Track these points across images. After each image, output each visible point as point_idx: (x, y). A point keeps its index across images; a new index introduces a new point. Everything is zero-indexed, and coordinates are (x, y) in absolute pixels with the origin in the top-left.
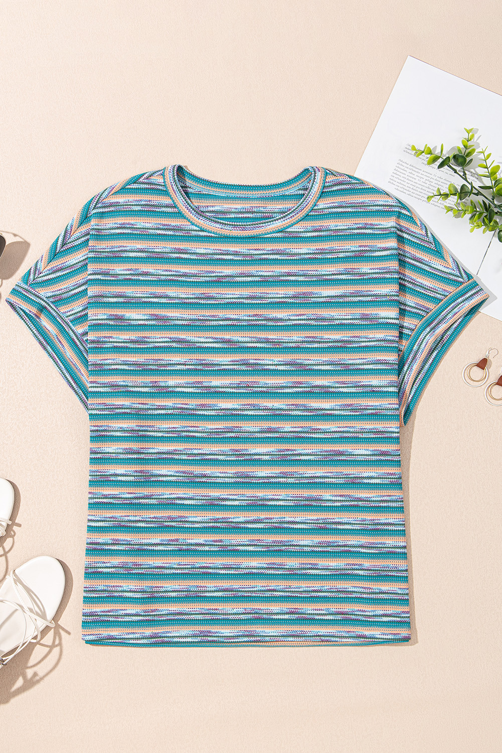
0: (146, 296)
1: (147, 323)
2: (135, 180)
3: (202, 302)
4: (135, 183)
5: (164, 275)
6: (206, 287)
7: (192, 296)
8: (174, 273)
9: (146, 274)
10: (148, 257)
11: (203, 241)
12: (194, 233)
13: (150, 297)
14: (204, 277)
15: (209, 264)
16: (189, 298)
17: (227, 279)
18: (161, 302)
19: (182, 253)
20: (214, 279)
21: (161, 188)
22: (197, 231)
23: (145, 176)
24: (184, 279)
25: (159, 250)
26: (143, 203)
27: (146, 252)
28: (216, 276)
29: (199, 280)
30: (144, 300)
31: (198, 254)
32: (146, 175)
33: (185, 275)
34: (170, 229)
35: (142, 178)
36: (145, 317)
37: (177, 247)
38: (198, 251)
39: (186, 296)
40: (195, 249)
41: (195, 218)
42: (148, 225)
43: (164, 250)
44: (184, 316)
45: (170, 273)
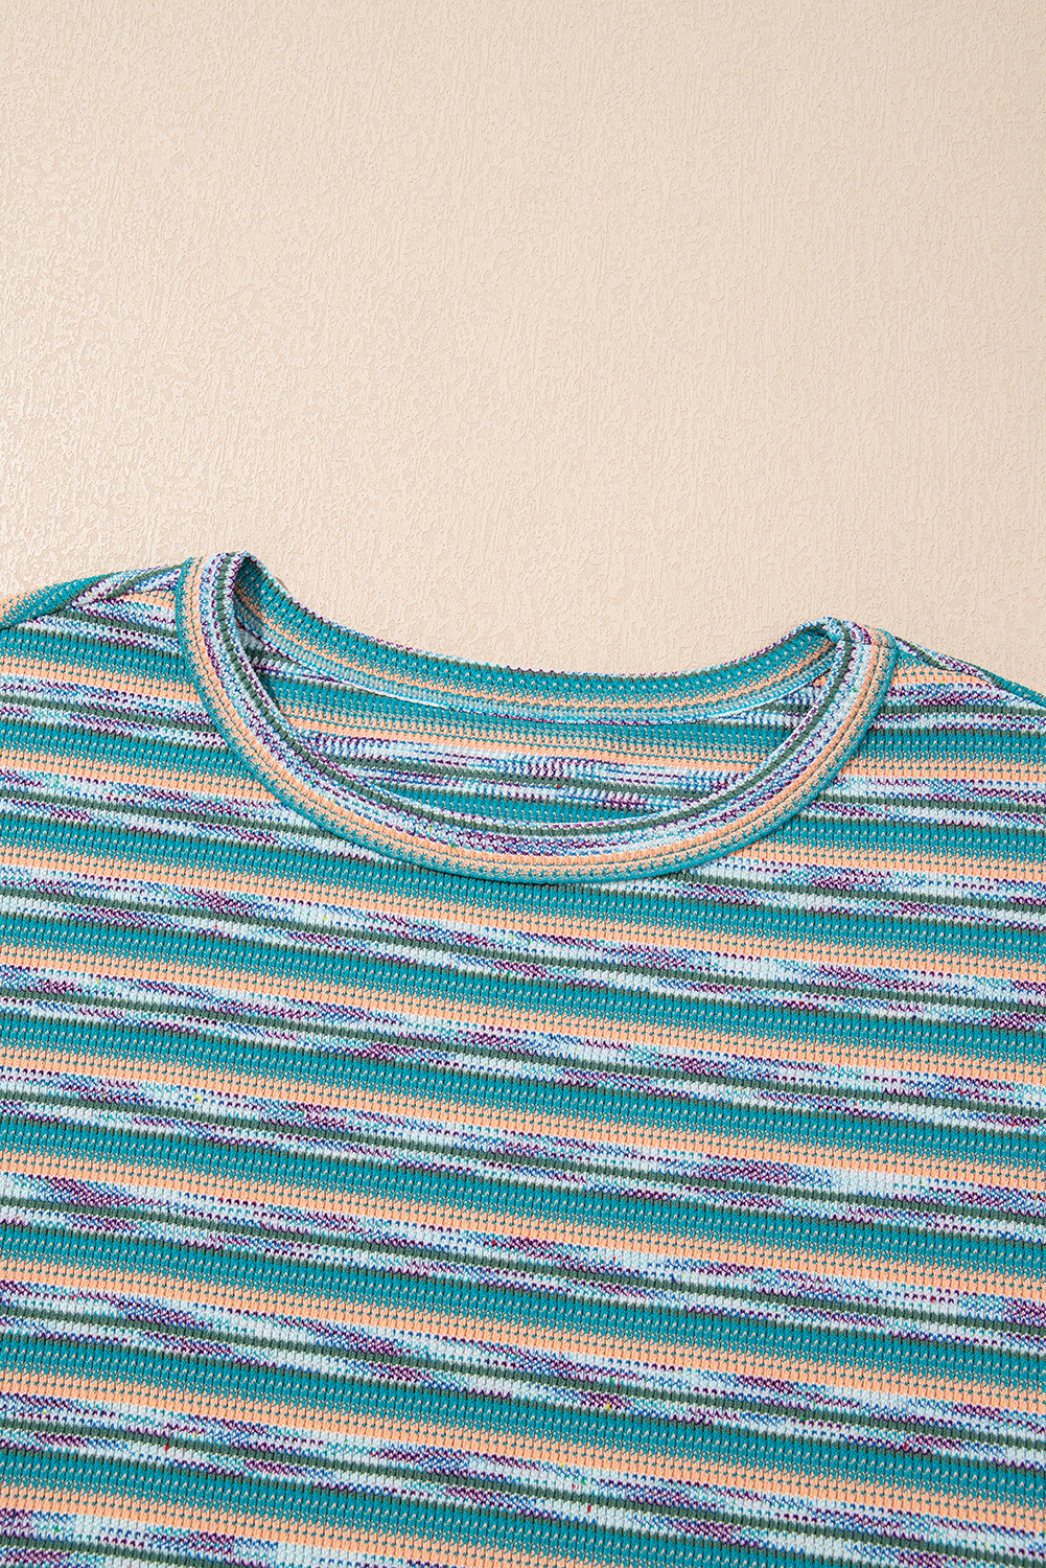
0: (44, 1090)
1: (28, 1217)
2: (60, 602)
3: (291, 1145)
4: (57, 612)
5: (137, 1006)
6: (318, 1077)
7: (248, 1114)
8: (183, 1000)
9: (59, 993)
10: (74, 923)
11: (321, 877)
12: (287, 839)
13: (64, 1101)
14: (316, 1030)
15: (342, 978)
16: (234, 1122)
17: (416, 1056)
18: (111, 1124)
19: (226, 917)
20: (358, 1045)
21: (160, 644)
22: (302, 831)
23: (102, 588)
24: (221, 1030)
25: (127, 897)
26: (81, 698)
27: (66, 898)
28: (365, 1035)
29: (292, 1044)
30: (31, 1109)
31: (299, 926)
32: (109, 583)
33: (230, 1013)
34: (180, 815)
35: (90, 597)
36: (25, 1193)
37: (209, 887)
38: (300, 914)
39: (223, 1111)
40: (289, 906)
41: (299, 779)
42: (88, 790)
43: (149, 897)
44: (199, 1203)
45: (166, 999)
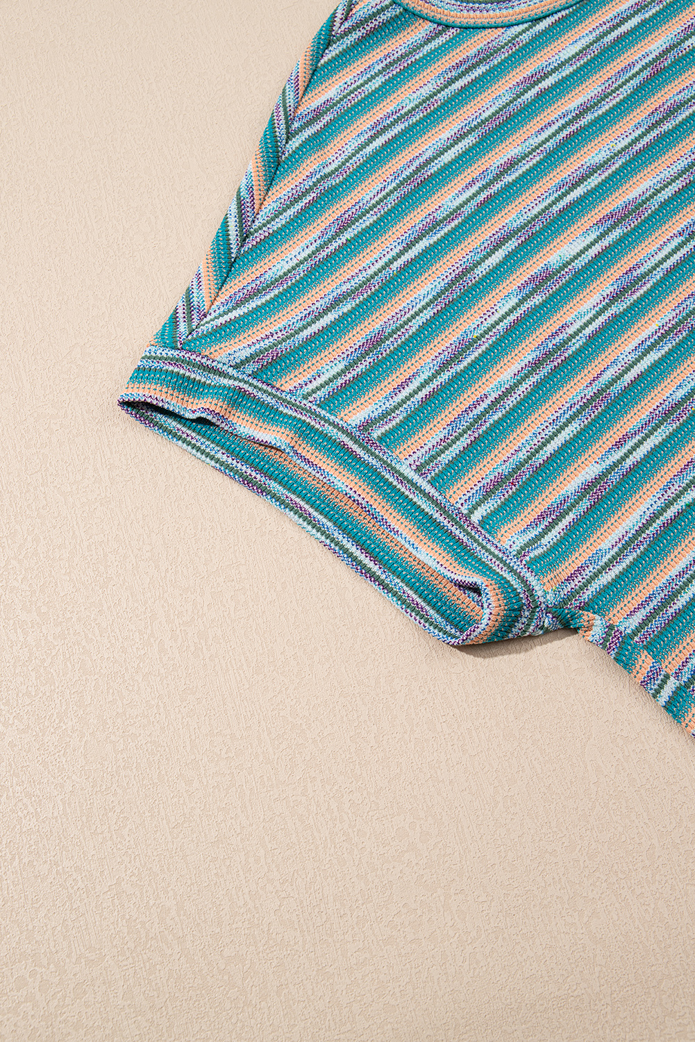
0: (552, 198)
1: (606, 242)
2: (327, 38)
3: (667, 126)
4: (329, 44)
5: (547, 140)
6: (645, 98)
7: (638, 132)
8: (562, 122)
9: (511, 164)
10: (483, 139)
11: (554, 38)
12: (525, 38)
13: (564, 195)
14: (624, 84)
15: (611, 59)
16: (637, 140)
17: (670, 58)
18: (593, 185)
19: (539, 81)
20: (645, 73)
21: (388, 14)
22: (527, 29)
23: (339, 16)
24: (589, 117)
25: (492, 110)
26: (379, 67)
27: (469, 132)
28: (644, 68)
29: (621, 97)
30: (555, 209)
31: (570, 59)
32: (340, 12)
33: (584, 110)
34: (474, 66)
35: (337, 24)
36: (593, 236)
37: (520, 78)
38: (564, 55)
39: (628, 140)
40: (557, 57)
41: (504, 12)
42: (425, 91)
43: (501, 103)
44: (662, 176)
45: (555, 127)
